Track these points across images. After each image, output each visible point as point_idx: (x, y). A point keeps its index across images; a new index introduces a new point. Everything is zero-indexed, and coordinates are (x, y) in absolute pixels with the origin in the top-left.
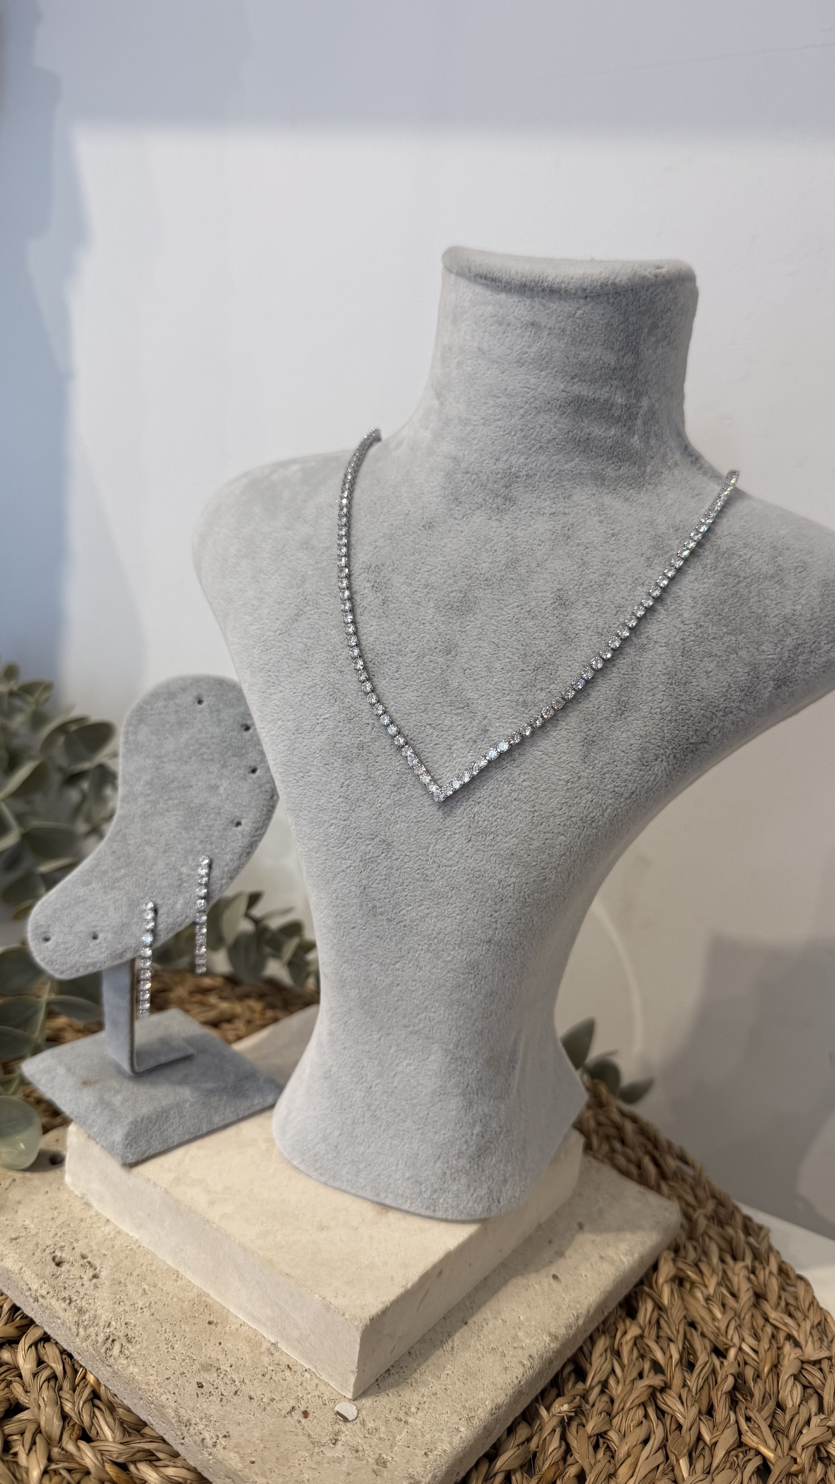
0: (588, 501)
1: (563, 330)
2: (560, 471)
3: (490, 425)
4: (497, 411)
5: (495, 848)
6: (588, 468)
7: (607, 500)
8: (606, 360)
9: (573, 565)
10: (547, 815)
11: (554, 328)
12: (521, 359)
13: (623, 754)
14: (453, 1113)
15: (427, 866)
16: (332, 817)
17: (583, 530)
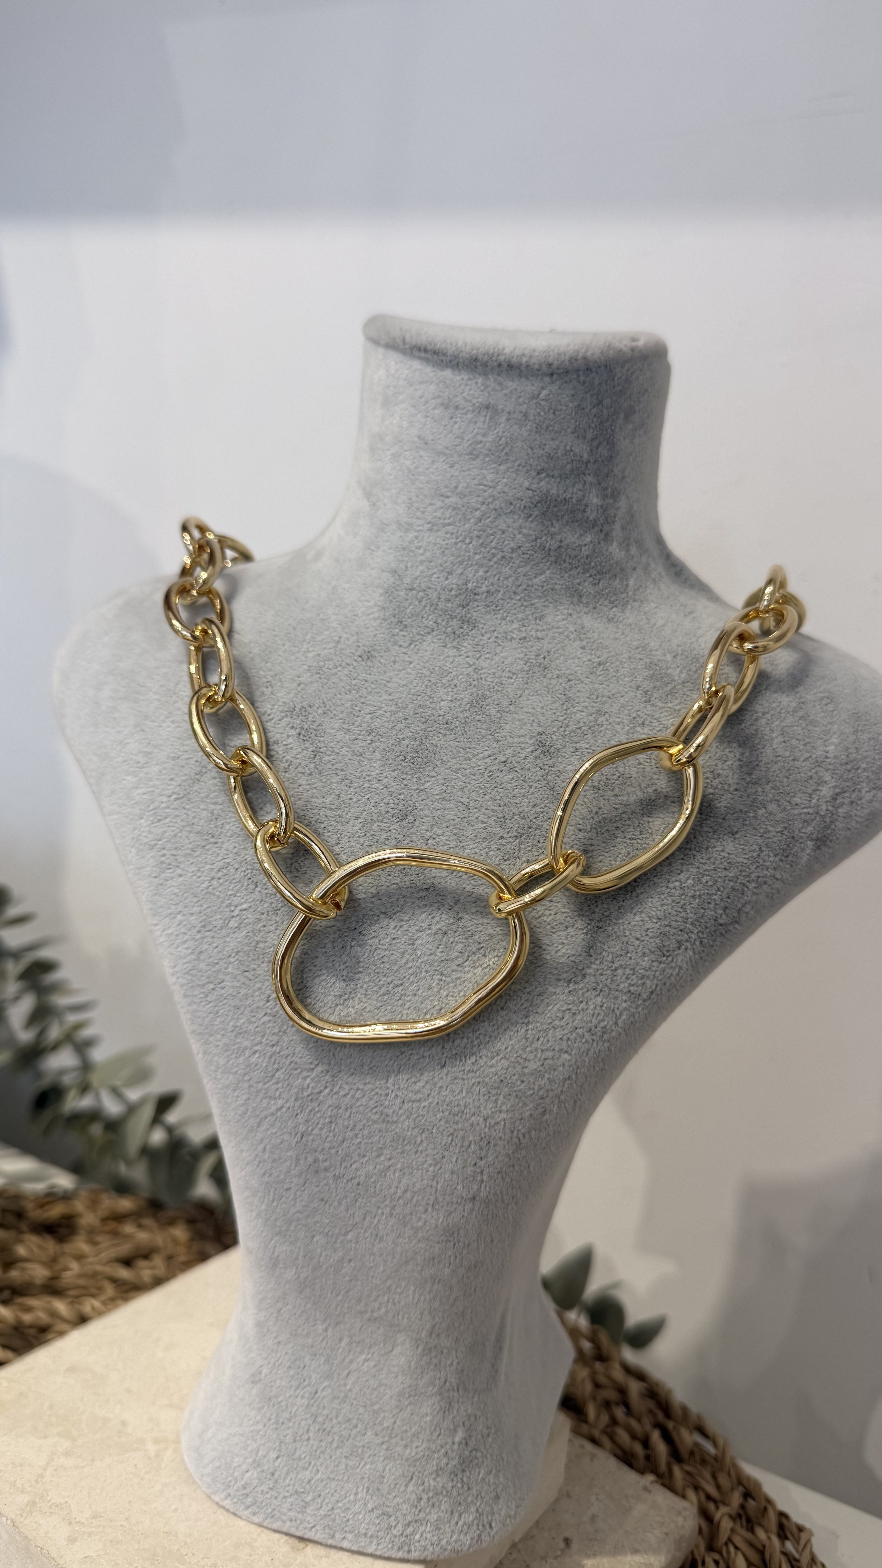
0: (564, 622)
1: (526, 415)
2: (528, 586)
3: (438, 531)
4: (447, 514)
5: (477, 1074)
6: (562, 582)
7: (588, 621)
8: (577, 451)
9: (554, 702)
10: (545, 1027)
11: (514, 412)
12: (474, 449)
13: (637, 942)
14: (428, 1418)
15: (387, 1103)
16: (256, 1042)
17: (562, 658)
